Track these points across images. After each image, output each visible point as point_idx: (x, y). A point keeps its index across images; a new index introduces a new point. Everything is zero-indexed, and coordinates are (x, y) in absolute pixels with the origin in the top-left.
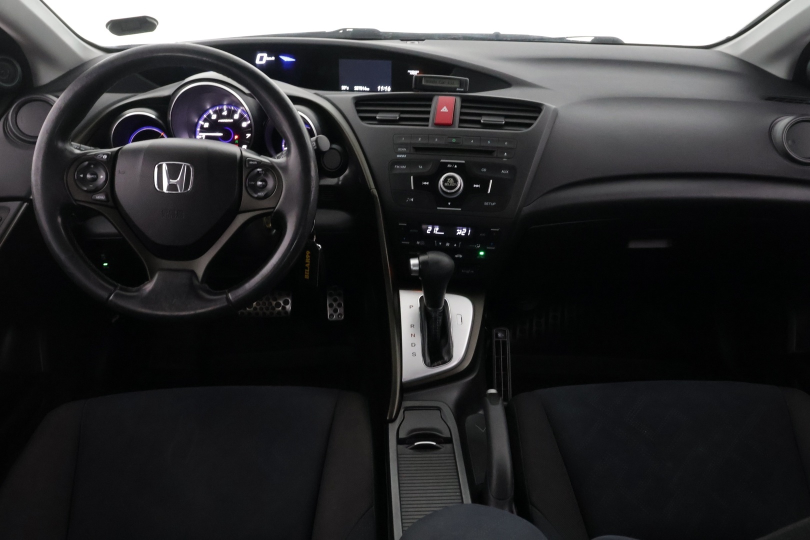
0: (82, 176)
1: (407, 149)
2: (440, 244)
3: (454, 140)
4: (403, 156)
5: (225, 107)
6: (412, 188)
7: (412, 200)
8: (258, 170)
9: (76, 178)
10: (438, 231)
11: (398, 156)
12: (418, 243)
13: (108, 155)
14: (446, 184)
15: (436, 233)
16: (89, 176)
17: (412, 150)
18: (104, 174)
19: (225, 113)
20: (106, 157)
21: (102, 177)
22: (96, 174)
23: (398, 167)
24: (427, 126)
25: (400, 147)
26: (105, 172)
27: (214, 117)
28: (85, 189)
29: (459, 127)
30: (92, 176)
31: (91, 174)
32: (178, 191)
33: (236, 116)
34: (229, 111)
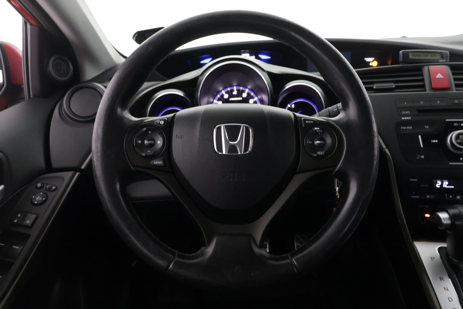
0: (140, 142)
1: (410, 111)
2: (451, 197)
3: (456, 101)
4: (408, 118)
5: (235, 88)
6: (422, 146)
7: (423, 157)
8: (316, 128)
9: (135, 144)
10: (447, 185)
11: (403, 118)
12: (428, 196)
13: (164, 120)
14: (459, 141)
15: (446, 187)
16: (146, 142)
17: (416, 113)
18: (161, 139)
19: (235, 93)
20: (163, 122)
21: (159, 142)
22: (153, 140)
23: (404, 128)
24: (425, 91)
25: (404, 111)
26: (162, 137)
27: (226, 96)
28: (144, 155)
29: (456, 90)
30: (150, 142)
31: (149, 140)
32: (238, 153)
33: (245, 95)
34: (238, 91)
